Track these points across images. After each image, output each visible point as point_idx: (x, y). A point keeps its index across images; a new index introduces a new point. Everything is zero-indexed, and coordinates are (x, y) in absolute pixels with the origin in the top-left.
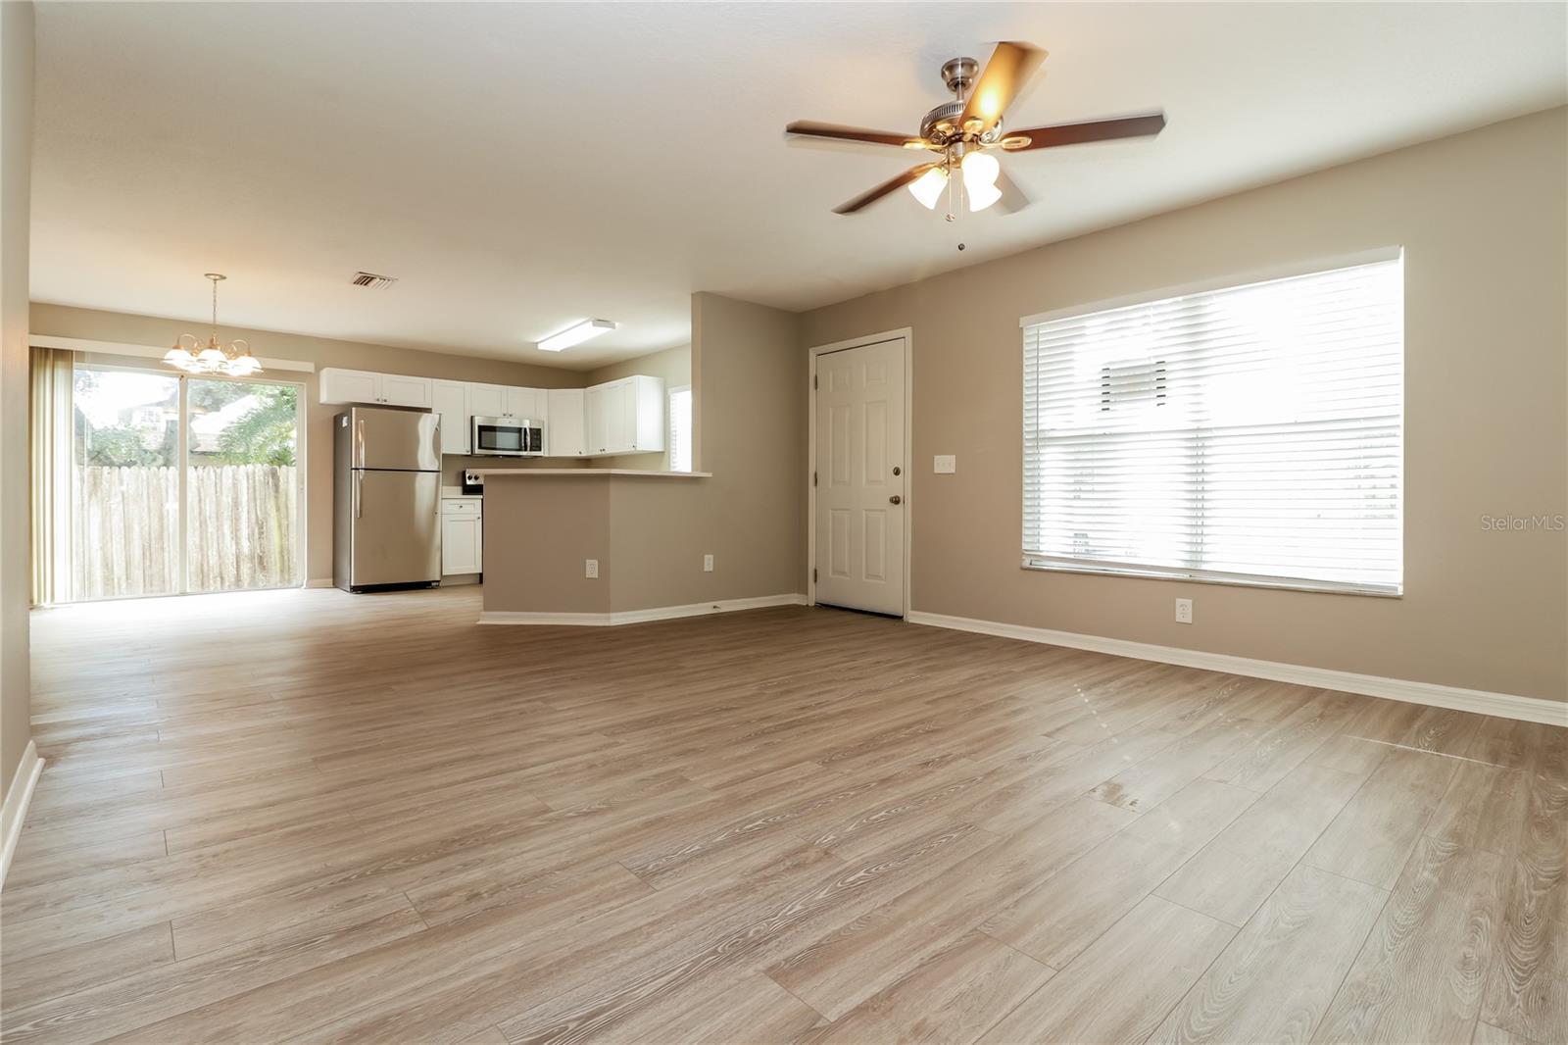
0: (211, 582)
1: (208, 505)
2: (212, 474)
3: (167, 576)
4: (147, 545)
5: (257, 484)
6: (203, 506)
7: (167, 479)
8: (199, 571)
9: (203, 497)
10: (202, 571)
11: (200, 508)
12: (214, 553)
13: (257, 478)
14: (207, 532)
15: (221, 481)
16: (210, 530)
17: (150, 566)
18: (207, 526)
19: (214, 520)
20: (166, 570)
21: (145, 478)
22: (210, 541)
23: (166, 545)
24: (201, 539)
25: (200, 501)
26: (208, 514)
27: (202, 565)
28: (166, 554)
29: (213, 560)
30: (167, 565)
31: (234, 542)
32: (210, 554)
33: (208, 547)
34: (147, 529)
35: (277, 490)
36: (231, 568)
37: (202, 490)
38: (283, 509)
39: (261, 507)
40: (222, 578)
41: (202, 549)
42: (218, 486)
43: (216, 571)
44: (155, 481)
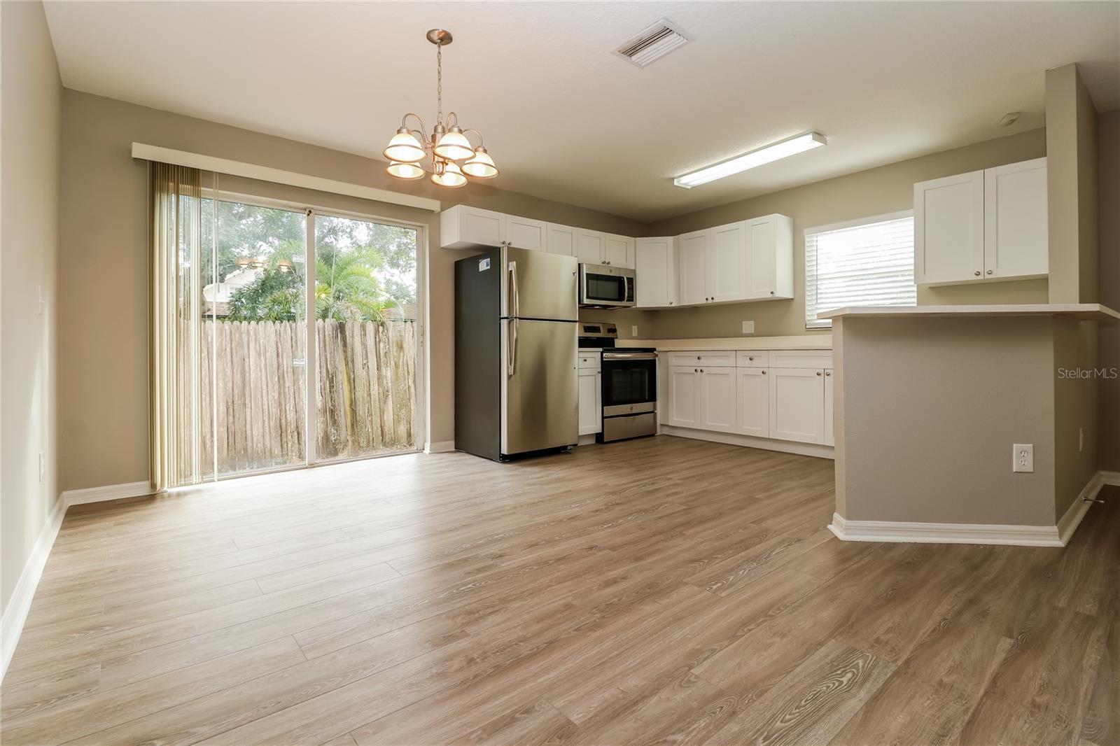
0: (290, 437)
2: (288, 328)
3: (249, 432)
4: (230, 401)
5: (327, 339)
6: (280, 360)
7: (248, 333)
8: (278, 425)
12: (292, 408)
13: (326, 333)
14: (284, 387)
17: (234, 422)
20: (248, 427)
21: (228, 332)
23: (247, 401)
24: (280, 394)
28: (248, 410)
30: (248, 422)
32: (287, 409)
33: (285, 401)
34: (230, 385)
35: (345, 345)
37: (279, 344)
38: (350, 364)
39: (330, 361)
41: (280, 404)
42: (294, 341)
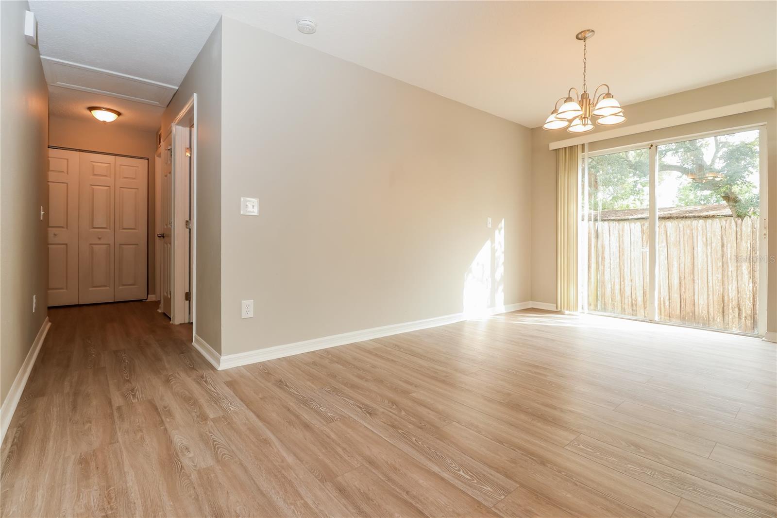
1: (729, 250)
9: (725, 243)
10: (723, 301)
11: (723, 251)
15: (741, 230)
16: (730, 269)
18: (728, 266)
19: (734, 261)
22: (730, 279)
25: (723, 246)
26: (729, 256)
27: (723, 297)
29: (733, 294)
31: (751, 280)
36: (748, 302)
40: (740, 310)
43: (735, 303)
44: (688, 231)
